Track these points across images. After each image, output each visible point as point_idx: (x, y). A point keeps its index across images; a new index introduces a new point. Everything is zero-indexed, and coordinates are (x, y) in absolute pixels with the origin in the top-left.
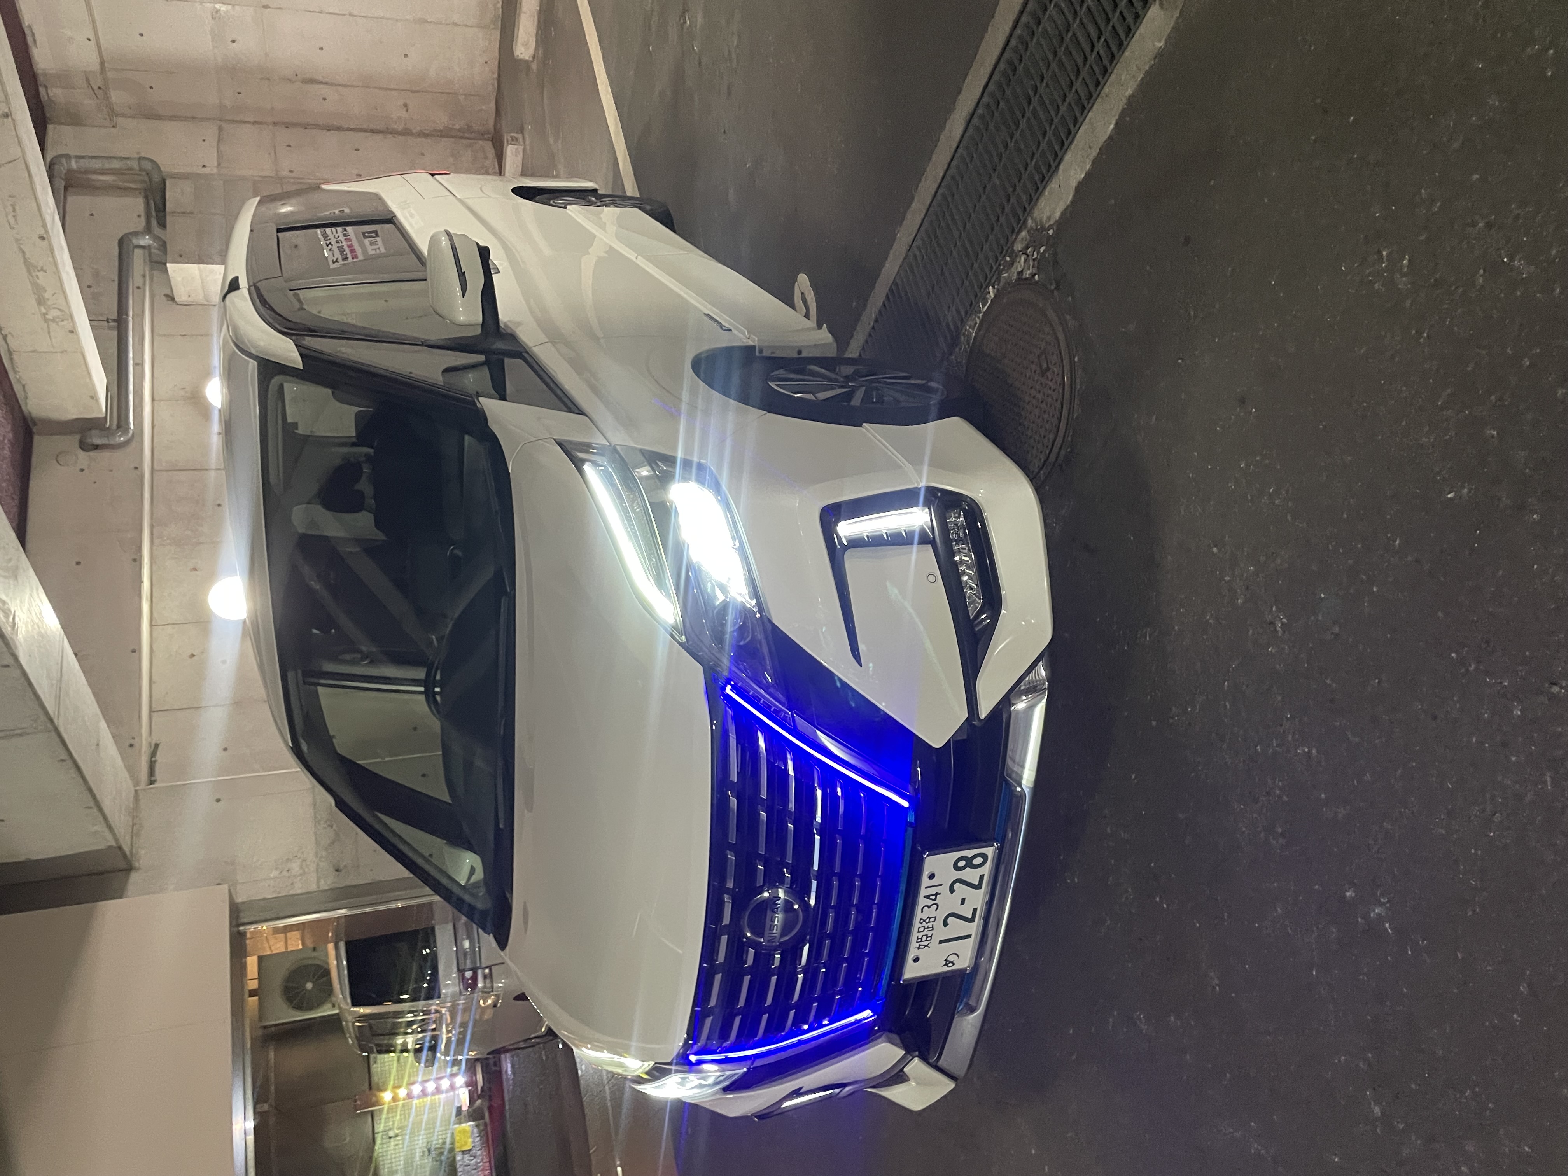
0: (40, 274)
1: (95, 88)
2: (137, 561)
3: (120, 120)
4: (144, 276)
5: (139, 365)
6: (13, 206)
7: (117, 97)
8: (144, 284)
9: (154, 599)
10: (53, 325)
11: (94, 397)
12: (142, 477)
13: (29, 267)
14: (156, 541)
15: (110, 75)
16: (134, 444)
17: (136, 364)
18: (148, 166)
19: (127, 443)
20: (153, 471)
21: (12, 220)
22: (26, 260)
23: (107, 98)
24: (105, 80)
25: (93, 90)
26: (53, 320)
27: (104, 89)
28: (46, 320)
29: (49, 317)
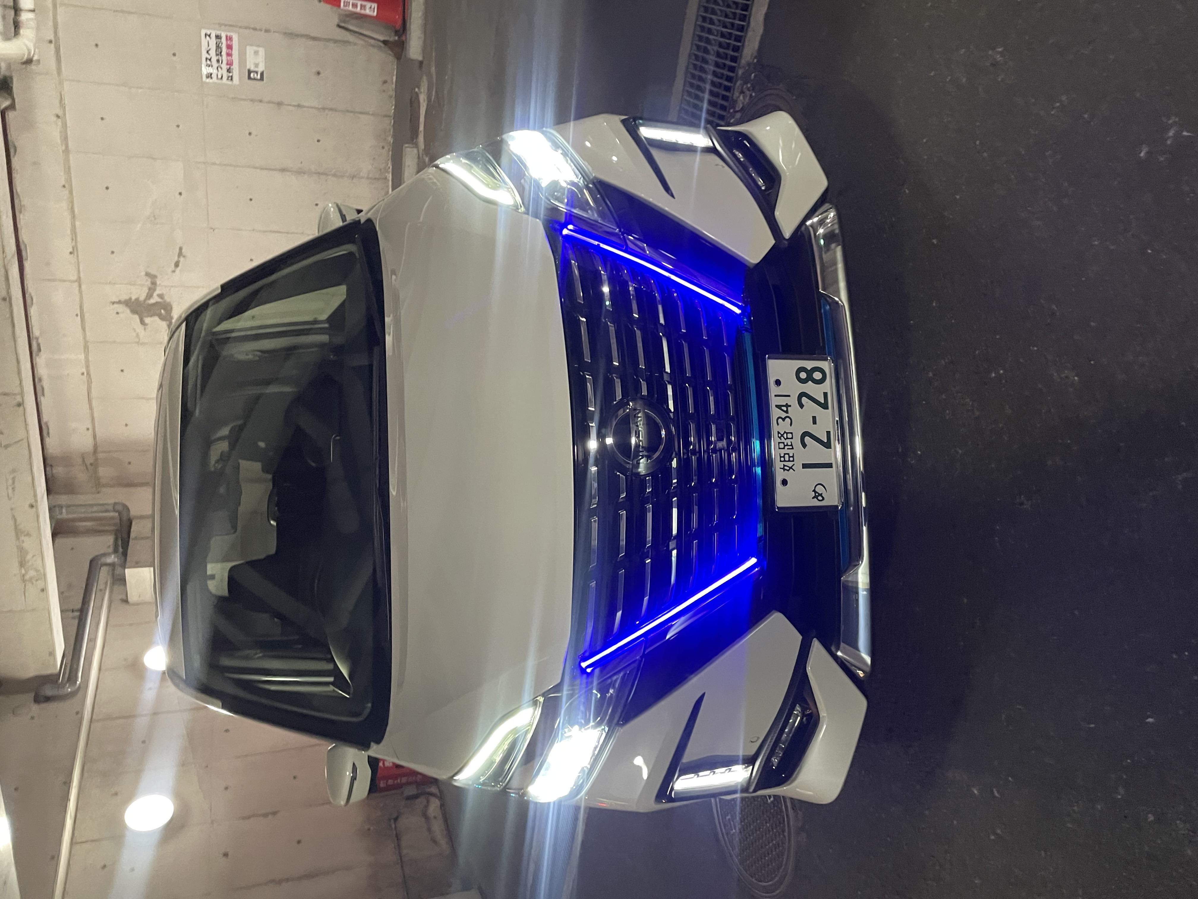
0: (26, 539)
1: (88, 464)
2: (68, 784)
3: (104, 490)
4: (106, 583)
5: (93, 640)
6: (14, 479)
7: (104, 472)
8: (106, 588)
9: (77, 821)
10: (29, 585)
11: (52, 654)
12: (82, 719)
13: (18, 532)
14: (86, 774)
15: (101, 456)
16: (80, 694)
17: (89, 640)
18: (120, 508)
19: (73, 694)
20: (91, 720)
21: (10, 491)
22: (16, 527)
23: (95, 471)
24: (96, 460)
25: (86, 465)
26: (31, 580)
27: (95, 465)
28: (24, 581)
29: (27, 577)
